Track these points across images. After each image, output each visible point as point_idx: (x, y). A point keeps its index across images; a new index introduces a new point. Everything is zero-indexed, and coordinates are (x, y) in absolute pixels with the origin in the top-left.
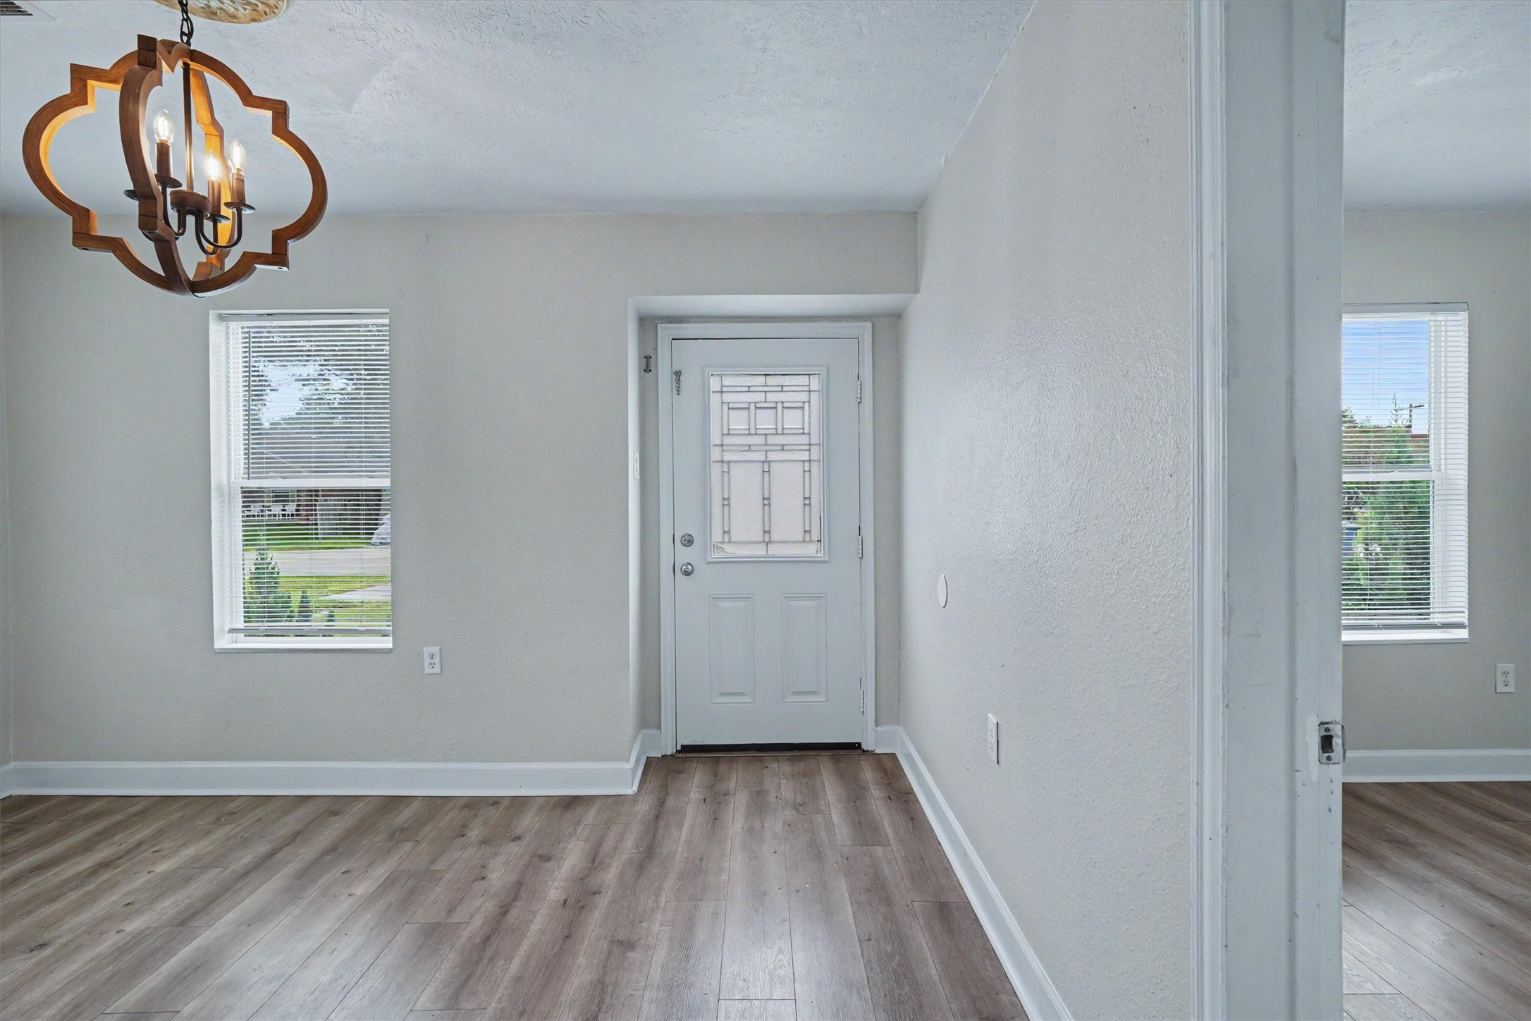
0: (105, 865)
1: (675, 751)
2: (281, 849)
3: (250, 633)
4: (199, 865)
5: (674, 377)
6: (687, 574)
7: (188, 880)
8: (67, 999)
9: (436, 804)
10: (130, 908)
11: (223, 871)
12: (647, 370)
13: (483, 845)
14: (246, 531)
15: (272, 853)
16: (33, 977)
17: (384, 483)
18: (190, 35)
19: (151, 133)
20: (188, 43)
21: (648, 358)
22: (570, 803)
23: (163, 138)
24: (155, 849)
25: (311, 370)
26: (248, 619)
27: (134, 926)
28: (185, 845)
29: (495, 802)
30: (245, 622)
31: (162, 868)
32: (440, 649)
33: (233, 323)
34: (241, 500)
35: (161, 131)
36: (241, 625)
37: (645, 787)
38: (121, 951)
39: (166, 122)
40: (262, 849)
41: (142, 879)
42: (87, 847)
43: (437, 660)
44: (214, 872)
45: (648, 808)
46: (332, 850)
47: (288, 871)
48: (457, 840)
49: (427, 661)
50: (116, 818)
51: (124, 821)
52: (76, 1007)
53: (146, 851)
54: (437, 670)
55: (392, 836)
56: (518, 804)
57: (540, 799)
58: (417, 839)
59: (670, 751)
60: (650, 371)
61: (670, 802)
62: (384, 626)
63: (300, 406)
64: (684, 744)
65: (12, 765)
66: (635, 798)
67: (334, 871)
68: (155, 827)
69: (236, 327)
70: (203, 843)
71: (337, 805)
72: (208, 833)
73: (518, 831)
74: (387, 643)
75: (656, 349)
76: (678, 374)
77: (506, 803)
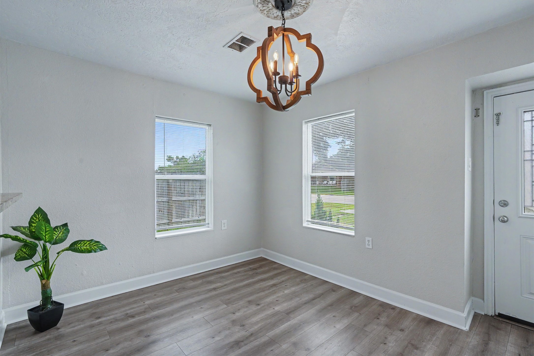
0: (274, 285)
1: (493, 314)
2: (317, 298)
3: (313, 223)
4: (295, 295)
5: (495, 117)
6: (503, 221)
7: (291, 299)
8: (260, 325)
9: (369, 300)
10: (277, 302)
11: (300, 300)
12: (477, 115)
13: (386, 327)
14: (312, 190)
15: (314, 299)
16: (255, 314)
17: (352, 174)
18: (284, 24)
19: (273, 58)
20: (284, 26)
21: (477, 110)
22: (430, 322)
23: (276, 59)
24: (286, 285)
25: (340, 139)
26: (313, 218)
27: (277, 308)
28: (293, 286)
29: (394, 308)
30: (311, 219)
31: (286, 292)
32: (372, 239)
33: (309, 124)
34: (310, 180)
35: (275, 57)
36: (310, 220)
37: (474, 329)
38: (274, 315)
39: (277, 54)
40: (311, 296)
41: (281, 294)
42: (272, 278)
43: (370, 243)
44: (298, 299)
45: (476, 343)
46: (331, 305)
47: (318, 307)
48: (376, 319)
49: (367, 243)
50: (279, 271)
51: (281, 273)
52: (261, 329)
53: (283, 284)
54: (371, 247)
55: (351, 308)
56: (403, 313)
57: (415, 314)
58: (360, 313)
59: (491, 313)
60: (479, 116)
61: (492, 345)
62: (351, 226)
63: (337, 151)
64: (501, 313)
65: (262, 249)
66: (467, 334)
67: (330, 314)
68: (287, 277)
69: (310, 125)
70: (297, 287)
71: (335, 288)
72: (298, 284)
73: (402, 327)
74: (352, 233)
75: (483, 104)
76: (498, 115)
77: (398, 310)
